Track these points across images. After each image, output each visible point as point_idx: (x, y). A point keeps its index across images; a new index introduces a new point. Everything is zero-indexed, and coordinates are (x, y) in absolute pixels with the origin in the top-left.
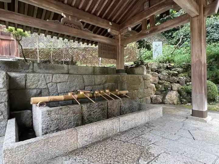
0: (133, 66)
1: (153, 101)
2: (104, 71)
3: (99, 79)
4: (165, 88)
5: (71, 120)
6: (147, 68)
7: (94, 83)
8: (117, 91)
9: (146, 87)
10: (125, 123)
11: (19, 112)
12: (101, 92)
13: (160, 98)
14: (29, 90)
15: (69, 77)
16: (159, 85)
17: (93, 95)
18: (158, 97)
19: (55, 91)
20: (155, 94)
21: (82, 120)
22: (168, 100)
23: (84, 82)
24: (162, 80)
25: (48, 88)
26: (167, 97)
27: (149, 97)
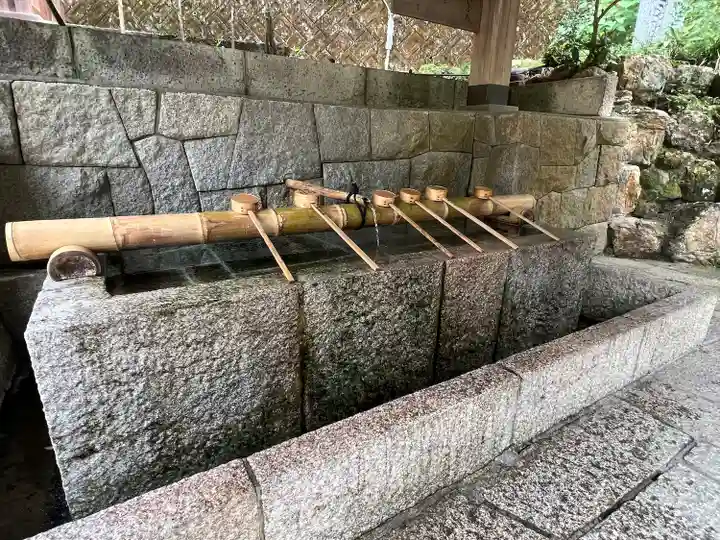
0: (538, 75)
1: (617, 243)
2: (413, 92)
3: (390, 128)
4: (683, 188)
5: (238, 371)
6: (622, 84)
7: (364, 150)
8: (482, 194)
9: (602, 179)
10: (543, 397)
11: (13, 278)
12: (407, 197)
13: (653, 233)
14: (41, 172)
15: (245, 113)
16: (661, 172)
17: (363, 215)
18: (648, 226)
19: (177, 182)
20: (633, 214)
21: (303, 366)
22: (694, 247)
23: (317, 141)
24: (677, 147)
25: (140, 165)
26: (691, 233)
27: (605, 224)
